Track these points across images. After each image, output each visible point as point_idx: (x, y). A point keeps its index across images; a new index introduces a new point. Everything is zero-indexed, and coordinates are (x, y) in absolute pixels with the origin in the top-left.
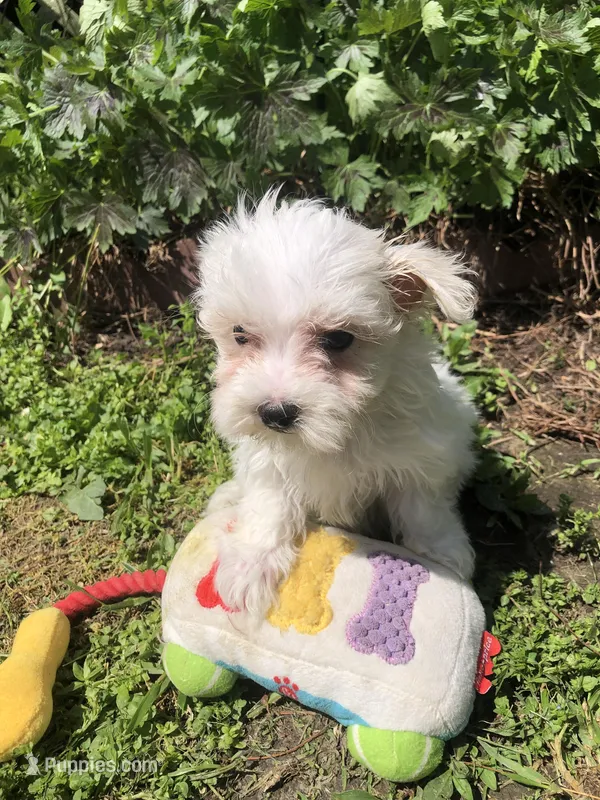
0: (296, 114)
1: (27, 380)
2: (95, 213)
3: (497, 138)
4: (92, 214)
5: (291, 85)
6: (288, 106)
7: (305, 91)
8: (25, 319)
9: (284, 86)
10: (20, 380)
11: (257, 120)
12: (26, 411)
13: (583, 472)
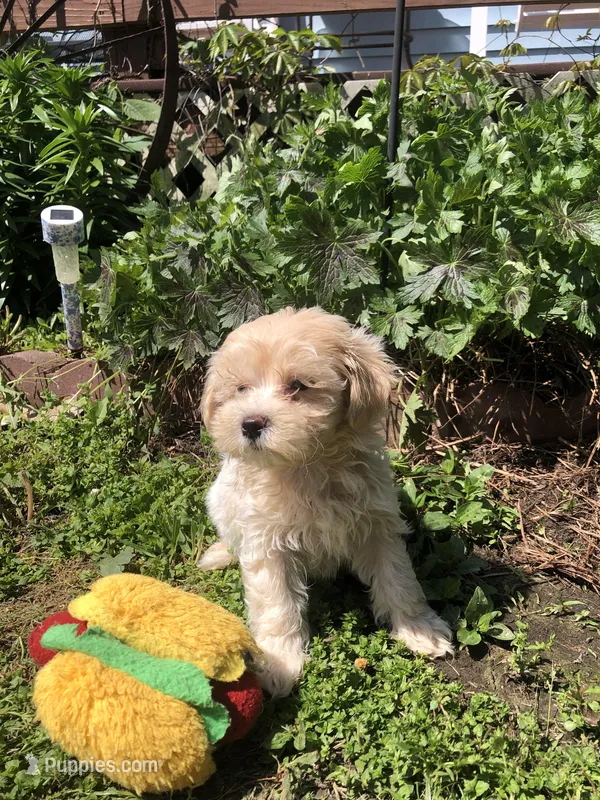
0: (359, 261)
1: (102, 468)
2: (185, 337)
3: (510, 299)
4: (182, 338)
5: (355, 239)
6: (353, 255)
7: (366, 242)
8: (118, 419)
9: (349, 240)
10: (98, 466)
11: (327, 264)
12: (95, 491)
13: (566, 613)
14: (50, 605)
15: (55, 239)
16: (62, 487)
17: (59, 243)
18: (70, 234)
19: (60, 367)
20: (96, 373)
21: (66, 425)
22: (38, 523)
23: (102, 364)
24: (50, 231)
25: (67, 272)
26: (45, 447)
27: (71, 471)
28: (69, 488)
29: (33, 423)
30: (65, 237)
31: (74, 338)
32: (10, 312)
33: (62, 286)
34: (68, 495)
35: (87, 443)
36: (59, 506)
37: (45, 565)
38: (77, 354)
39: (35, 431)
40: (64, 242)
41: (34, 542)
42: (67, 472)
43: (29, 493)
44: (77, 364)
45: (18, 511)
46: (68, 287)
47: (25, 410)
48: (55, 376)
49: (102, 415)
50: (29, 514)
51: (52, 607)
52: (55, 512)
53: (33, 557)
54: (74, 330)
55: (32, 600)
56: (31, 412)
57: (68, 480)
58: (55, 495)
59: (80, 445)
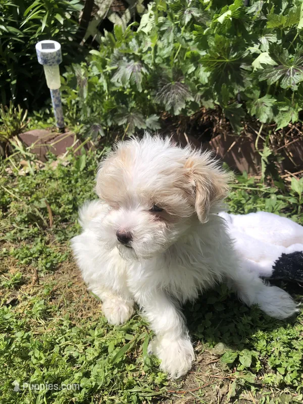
2: (128, 117)
4: (126, 118)
8: (91, 166)
14: (74, 275)
15: (46, 61)
16: (67, 207)
17: (48, 64)
18: (54, 58)
19: (53, 138)
20: (76, 141)
21: (63, 171)
22: (56, 227)
23: (79, 136)
24: (42, 57)
25: (53, 82)
26: (54, 185)
27: (71, 197)
28: (71, 206)
29: (44, 171)
30: (52, 60)
31: (60, 121)
32: (21, 108)
33: (51, 91)
34: (71, 211)
35: (77, 181)
36: (67, 217)
37: (65, 252)
38: (63, 130)
39: (45, 175)
40: (51, 63)
41: (57, 238)
42: (68, 198)
43: (49, 211)
44: (63, 136)
45: (45, 222)
46: (55, 91)
47: (37, 164)
48: (52, 144)
49: (83, 166)
50: (51, 222)
51: (75, 277)
52: (66, 221)
53: (58, 248)
54: (60, 117)
55: (63, 272)
56: (41, 165)
57: (70, 202)
58: (64, 211)
59: (73, 182)
